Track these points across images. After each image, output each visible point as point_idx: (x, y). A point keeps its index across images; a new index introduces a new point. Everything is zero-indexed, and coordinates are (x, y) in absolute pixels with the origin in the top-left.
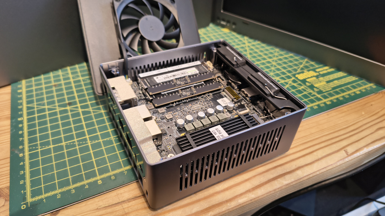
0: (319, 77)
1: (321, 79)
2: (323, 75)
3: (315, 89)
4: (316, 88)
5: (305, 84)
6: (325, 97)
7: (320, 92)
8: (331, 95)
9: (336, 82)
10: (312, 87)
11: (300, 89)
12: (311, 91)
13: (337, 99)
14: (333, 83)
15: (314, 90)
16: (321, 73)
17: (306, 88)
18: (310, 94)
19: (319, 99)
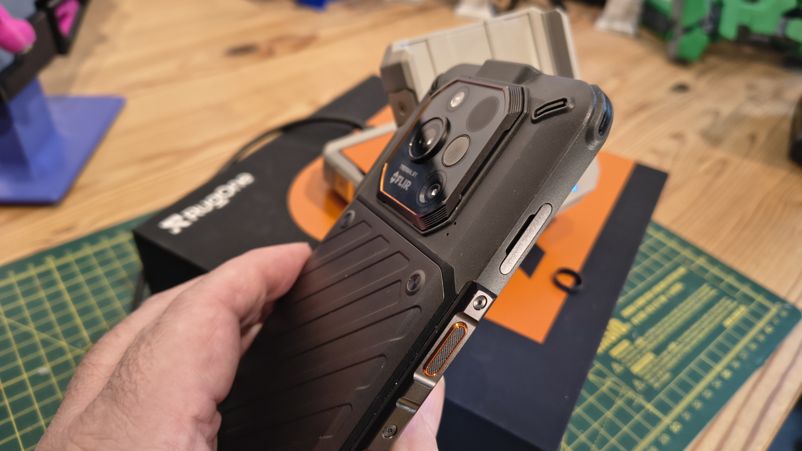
0: (634, 335)
1: (640, 341)
2: (641, 329)
3: (637, 383)
4: (637, 377)
5: (611, 370)
6: (665, 409)
7: (649, 393)
8: (676, 398)
9: (673, 346)
10: (628, 377)
11: (604, 389)
12: (630, 394)
13: (690, 408)
14: (669, 353)
15: (633, 388)
16: (636, 321)
17: (616, 383)
18: (630, 402)
19: (654, 420)
